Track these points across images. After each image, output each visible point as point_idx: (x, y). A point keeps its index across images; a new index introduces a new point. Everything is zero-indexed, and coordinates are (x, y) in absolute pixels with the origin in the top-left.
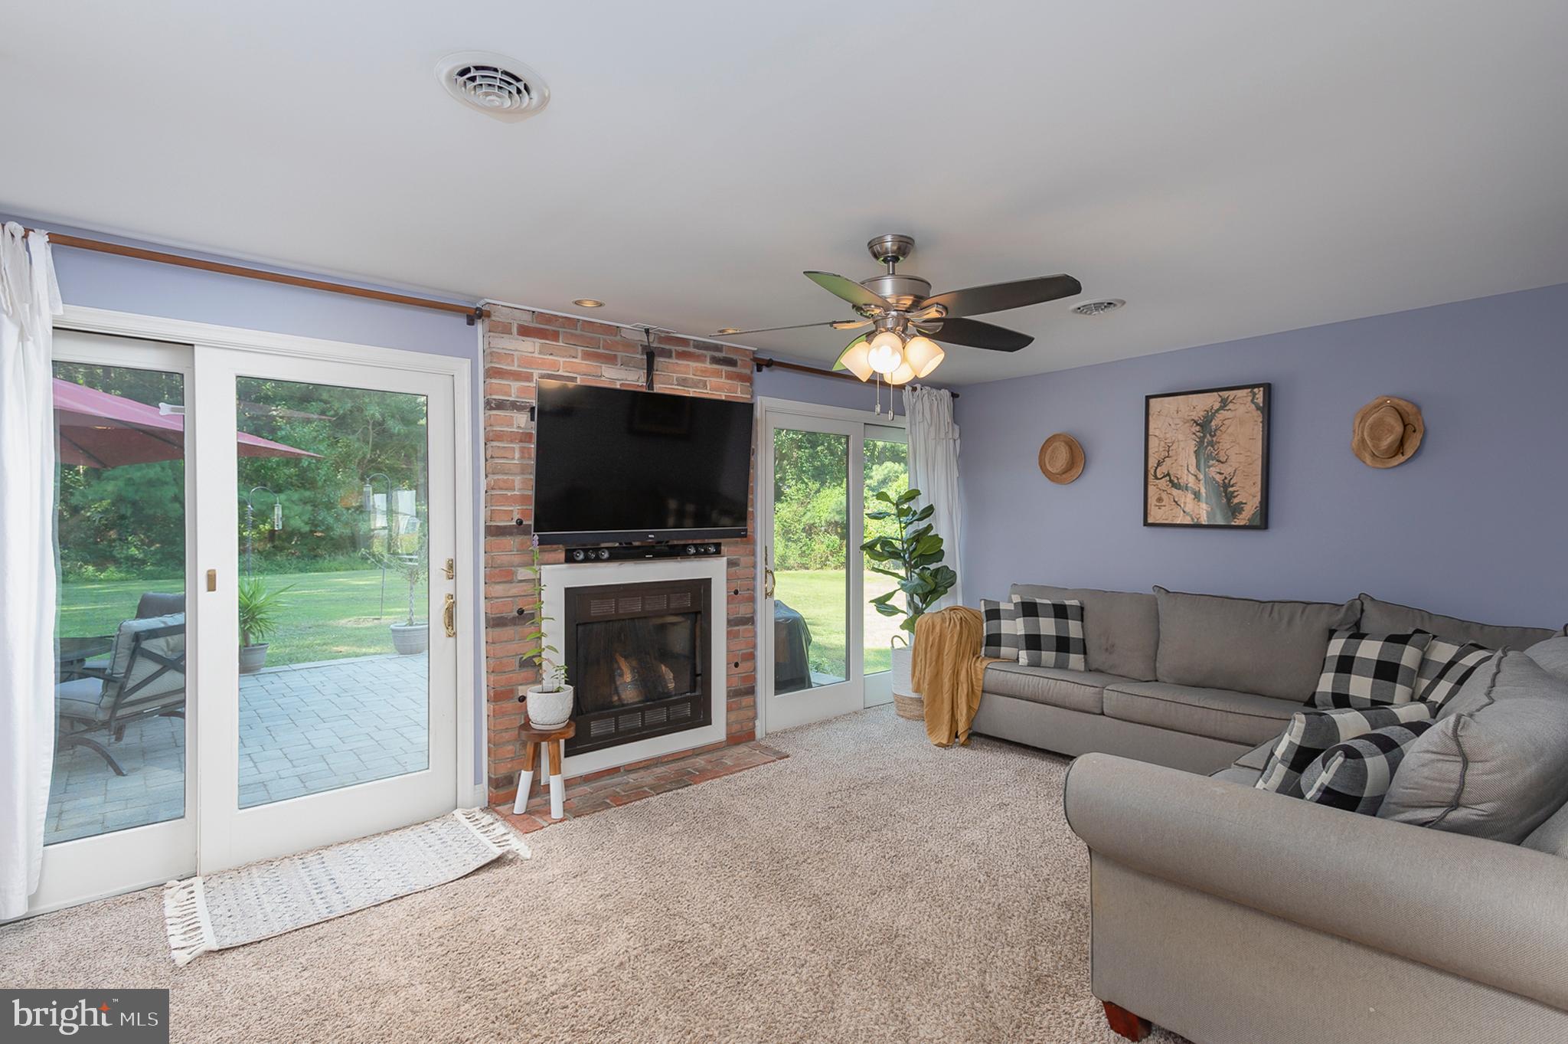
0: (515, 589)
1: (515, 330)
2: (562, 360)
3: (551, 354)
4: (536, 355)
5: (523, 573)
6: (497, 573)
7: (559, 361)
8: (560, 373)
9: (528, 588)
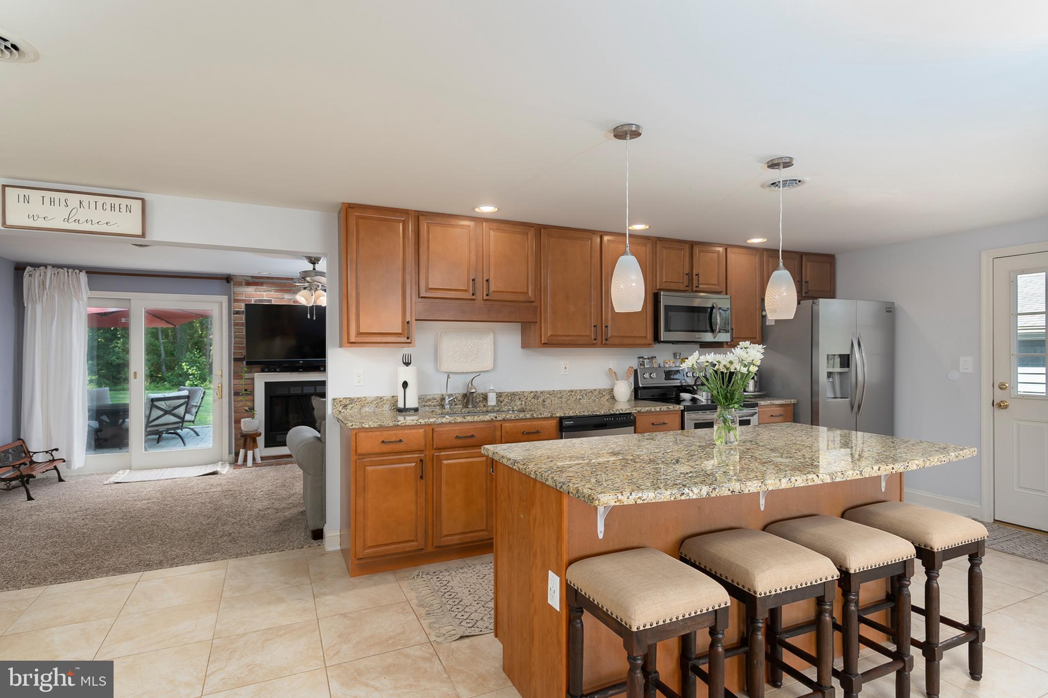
0: (243, 382)
1: (244, 284)
2: (265, 293)
3: (260, 292)
4: (253, 292)
5: (247, 376)
6: (237, 375)
7: (263, 294)
8: (264, 298)
9: (250, 381)
